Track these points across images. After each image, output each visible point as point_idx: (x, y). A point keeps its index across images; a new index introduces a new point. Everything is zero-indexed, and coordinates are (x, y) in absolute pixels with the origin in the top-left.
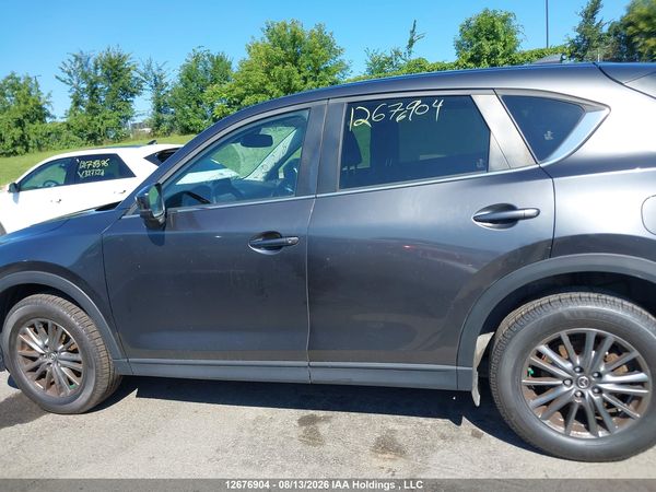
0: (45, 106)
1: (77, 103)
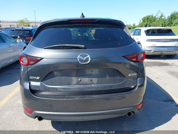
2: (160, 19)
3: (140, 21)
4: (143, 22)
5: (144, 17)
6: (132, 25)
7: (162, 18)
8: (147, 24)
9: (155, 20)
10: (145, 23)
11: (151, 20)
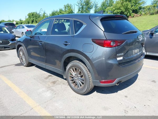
0: (73, 11)
1: (79, 11)
2: (43, 15)
3: (26, 17)
4: (29, 18)
5: (29, 14)
6: (19, 21)
7: (45, 15)
8: (33, 20)
9: (39, 16)
10: (32, 19)
11: (36, 16)
